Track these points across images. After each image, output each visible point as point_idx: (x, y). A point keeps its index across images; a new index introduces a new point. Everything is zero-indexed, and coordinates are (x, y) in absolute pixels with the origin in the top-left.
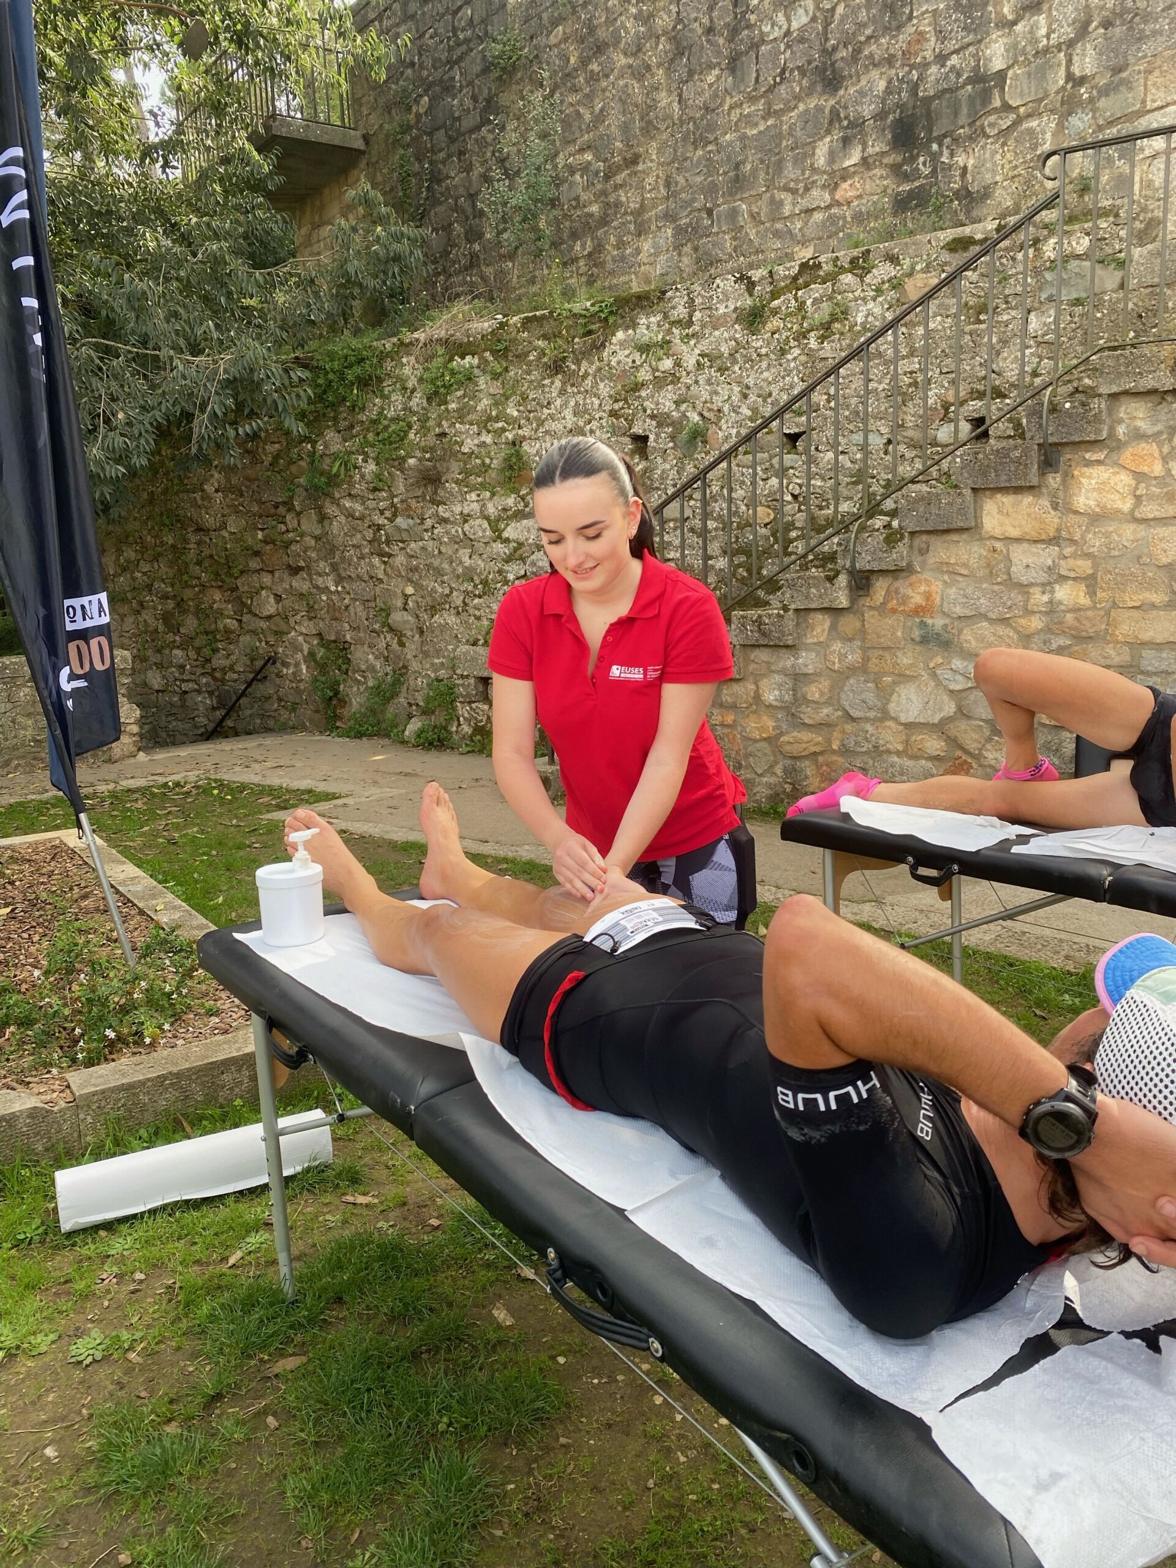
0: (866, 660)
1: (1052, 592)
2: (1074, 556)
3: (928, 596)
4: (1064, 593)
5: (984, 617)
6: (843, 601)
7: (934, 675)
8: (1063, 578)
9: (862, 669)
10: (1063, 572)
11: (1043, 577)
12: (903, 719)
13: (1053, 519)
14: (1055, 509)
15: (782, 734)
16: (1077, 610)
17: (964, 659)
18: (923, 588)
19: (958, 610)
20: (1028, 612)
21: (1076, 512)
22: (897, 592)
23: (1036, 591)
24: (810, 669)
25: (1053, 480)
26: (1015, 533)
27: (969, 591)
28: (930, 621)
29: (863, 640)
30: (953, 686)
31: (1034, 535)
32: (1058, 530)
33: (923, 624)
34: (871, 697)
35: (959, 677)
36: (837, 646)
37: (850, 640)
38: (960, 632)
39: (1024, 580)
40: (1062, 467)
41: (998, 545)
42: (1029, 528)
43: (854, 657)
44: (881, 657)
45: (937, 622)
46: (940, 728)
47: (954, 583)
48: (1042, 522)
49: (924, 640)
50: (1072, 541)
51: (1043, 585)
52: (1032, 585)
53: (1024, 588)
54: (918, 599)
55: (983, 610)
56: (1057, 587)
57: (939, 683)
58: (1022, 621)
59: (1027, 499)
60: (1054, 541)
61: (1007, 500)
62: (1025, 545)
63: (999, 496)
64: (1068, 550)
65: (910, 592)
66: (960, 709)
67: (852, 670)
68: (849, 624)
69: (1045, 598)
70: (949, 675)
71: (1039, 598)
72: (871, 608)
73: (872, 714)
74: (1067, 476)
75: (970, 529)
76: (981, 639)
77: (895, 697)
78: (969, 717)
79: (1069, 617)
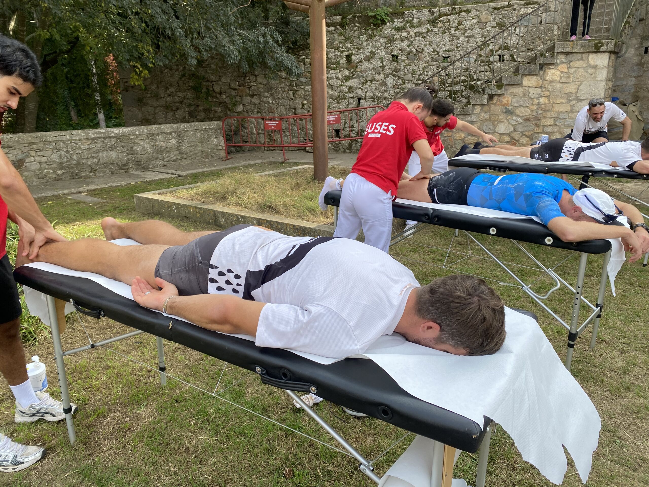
0: (490, 117)
1: (539, 100)
2: (545, 91)
3: (508, 101)
4: (542, 100)
5: (521, 106)
6: (486, 102)
7: (508, 121)
8: (542, 96)
9: (489, 120)
10: (542, 95)
11: (537, 96)
12: (499, 132)
13: (540, 82)
14: (541, 79)
15: (465, 138)
16: (545, 104)
17: (516, 117)
18: (506, 99)
19: (516, 105)
20: (533, 105)
21: (546, 80)
22: (500, 100)
23: (535, 99)
24: (475, 120)
25: (541, 73)
26: (531, 85)
27: (519, 99)
28: (508, 107)
29: (490, 112)
30: (513, 124)
31: (536, 86)
32: (542, 85)
33: (506, 108)
34: (491, 127)
35: (514, 121)
36: (483, 114)
37: (486, 112)
38: (516, 110)
39: (532, 97)
40: (544, 69)
41: (526, 88)
42: (535, 84)
43: (487, 116)
44: (494, 117)
45: (510, 108)
46: (508, 134)
47: (514, 98)
48: (538, 83)
49: (506, 112)
50: (545, 87)
51: (537, 98)
52: (534, 98)
53: (532, 99)
54: (505, 102)
55: (522, 104)
56: (540, 99)
57: (509, 123)
58: (531, 107)
59: (535, 77)
60: (540, 87)
61: (529, 77)
62: (533, 88)
63: (528, 76)
64: (544, 90)
65: (503, 100)
66: (514, 129)
67: (486, 120)
68: (486, 108)
69: (538, 101)
70: (512, 121)
71: (536, 101)
72: (492, 104)
73: (491, 132)
74: (545, 71)
75: (519, 84)
76: (521, 112)
77: (498, 127)
78: (516, 131)
79: (543, 106)
